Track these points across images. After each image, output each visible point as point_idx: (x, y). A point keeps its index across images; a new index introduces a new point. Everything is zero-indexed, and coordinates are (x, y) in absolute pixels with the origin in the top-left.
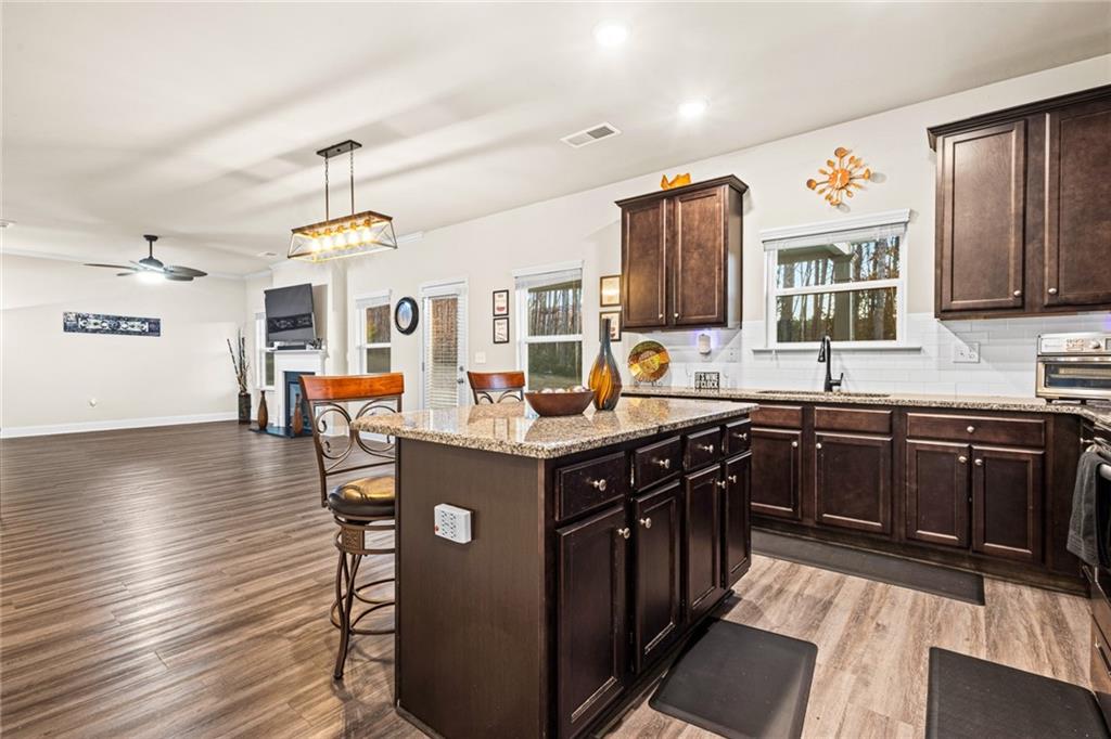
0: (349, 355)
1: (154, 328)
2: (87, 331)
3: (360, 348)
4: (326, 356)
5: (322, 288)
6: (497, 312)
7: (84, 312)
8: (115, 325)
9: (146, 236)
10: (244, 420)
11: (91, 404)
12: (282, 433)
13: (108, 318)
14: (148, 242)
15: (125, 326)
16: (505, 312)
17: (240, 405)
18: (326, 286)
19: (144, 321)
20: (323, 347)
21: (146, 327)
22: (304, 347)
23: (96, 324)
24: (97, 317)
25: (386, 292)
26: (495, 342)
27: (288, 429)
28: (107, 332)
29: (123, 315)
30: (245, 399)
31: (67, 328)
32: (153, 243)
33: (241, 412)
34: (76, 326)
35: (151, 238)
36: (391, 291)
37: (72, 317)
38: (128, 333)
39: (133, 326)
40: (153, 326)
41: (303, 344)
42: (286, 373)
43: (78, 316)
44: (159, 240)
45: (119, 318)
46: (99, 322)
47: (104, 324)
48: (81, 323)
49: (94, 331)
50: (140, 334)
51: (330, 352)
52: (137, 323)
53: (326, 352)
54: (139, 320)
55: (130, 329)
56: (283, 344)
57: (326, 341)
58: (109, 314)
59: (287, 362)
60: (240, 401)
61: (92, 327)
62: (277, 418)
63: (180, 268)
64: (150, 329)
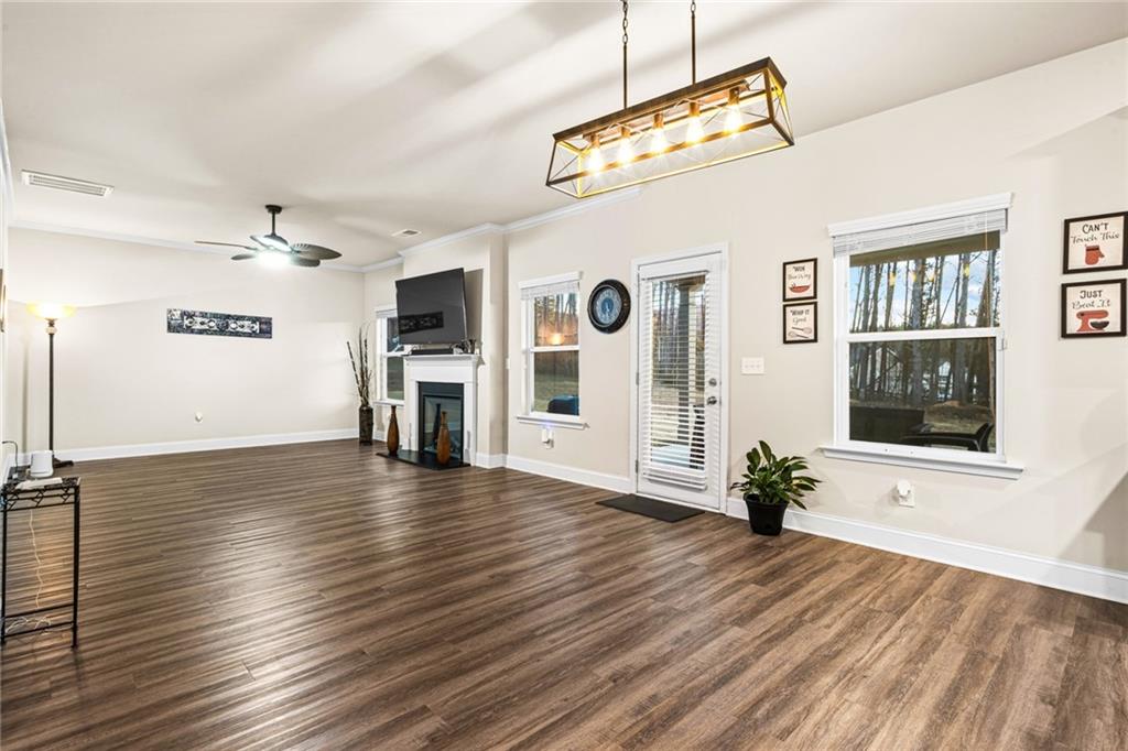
0: (509, 361)
1: (264, 328)
2: (192, 332)
3: (526, 352)
4: (480, 362)
5: (478, 274)
6: (790, 294)
7: (189, 309)
8: (223, 325)
9: (268, 207)
10: (366, 439)
11: (197, 419)
12: (414, 459)
13: (215, 316)
14: (271, 215)
15: (233, 326)
16: (810, 293)
17: (361, 422)
18: (481, 270)
19: (254, 320)
20: (477, 351)
21: (257, 327)
22: (450, 352)
23: (202, 323)
24: (204, 315)
25: (575, 275)
26: (785, 342)
27: (421, 453)
28: (215, 333)
29: (232, 313)
30: (366, 415)
31: (171, 328)
32: (277, 216)
33: (362, 430)
34: (180, 326)
35: (274, 210)
36: (581, 273)
37: (177, 315)
38: (237, 334)
39: (243, 327)
40: (264, 327)
41: (447, 347)
42: (420, 384)
43: (184, 314)
44: (283, 211)
45: (228, 317)
46: (206, 321)
47: (212, 324)
48: (186, 322)
49: (201, 332)
50: (249, 335)
51: (486, 357)
52: (247, 323)
53: (480, 358)
54: (250, 319)
55: (239, 329)
56: (417, 347)
57: (481, 344)
58: (217, 312)
59: (421, 370)
60: (361, 416)
61: (198, 327)
62: (409, 441)
63: (310, 246)
64: (260, 329)
